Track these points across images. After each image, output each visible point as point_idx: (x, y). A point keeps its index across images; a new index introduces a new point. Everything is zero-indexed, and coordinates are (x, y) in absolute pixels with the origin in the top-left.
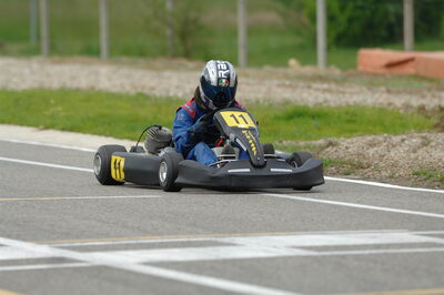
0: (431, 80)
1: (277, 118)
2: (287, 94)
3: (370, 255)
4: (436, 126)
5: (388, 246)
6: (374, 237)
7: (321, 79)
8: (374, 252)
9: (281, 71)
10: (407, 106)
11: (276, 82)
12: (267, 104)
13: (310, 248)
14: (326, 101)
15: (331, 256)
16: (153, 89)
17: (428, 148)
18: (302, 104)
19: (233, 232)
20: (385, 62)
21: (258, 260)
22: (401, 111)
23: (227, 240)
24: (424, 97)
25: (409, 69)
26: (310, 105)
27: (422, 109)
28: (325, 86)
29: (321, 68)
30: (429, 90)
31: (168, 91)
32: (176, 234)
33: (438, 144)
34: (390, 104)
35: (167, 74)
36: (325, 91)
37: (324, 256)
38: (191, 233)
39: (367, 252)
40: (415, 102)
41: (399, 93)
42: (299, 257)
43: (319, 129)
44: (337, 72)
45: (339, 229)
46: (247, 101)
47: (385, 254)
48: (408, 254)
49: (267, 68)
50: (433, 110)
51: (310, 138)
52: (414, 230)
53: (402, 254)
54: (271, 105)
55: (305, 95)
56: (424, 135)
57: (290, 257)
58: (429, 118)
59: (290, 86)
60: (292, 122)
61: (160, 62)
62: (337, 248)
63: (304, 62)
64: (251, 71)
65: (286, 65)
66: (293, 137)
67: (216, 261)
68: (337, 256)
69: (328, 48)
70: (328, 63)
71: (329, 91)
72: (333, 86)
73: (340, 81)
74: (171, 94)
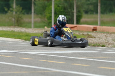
4: (88, 37)
16: (15, 30)
22: (78, 35)
25: (75, 29)
27: (83, 34)
40: (81, 34)
49: (41, 28)
58: (85, 36)
63: (48, 28)
65: (44, 28)
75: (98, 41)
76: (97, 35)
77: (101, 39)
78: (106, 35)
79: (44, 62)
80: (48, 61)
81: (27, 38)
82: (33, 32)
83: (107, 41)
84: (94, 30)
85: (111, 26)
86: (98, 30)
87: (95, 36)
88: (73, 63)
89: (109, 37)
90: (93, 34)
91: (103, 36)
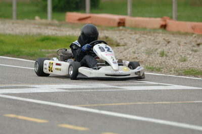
1: (37, 40)
2: (39, 31)
5: (97, 89)
7: (50, 25)
9: (32, 21)
11: (32, 26)
12: (31, 35)
13: (66, 89)
14: (56, 34)
18: (46, 35)
19: (33, 83)
23: (32, 86)
25: (89, 21)
28: (53, 28)
29: (49, 20)
36: (54, 30)
37: (72, 92)
43: (56, 45)
44: (56, 22)
46: (22, 33)
49: (26, 20)
50: (103, 38)
51: (53, 49)
54: (33, 35)
55: (46, 31)
59: (39, 27)
60: (44, 42)
62: (77, 89)
63: (41, 18)
64: (19, 21)
65: (34, 19)
66: (46, 48)
70: (52, 18)
71: (56, 30)
72: (57, 28)
73: (59, 26)
76: (123, 39)
77: (127, 50)
78: (139, 38)
79: (12, 119)
80: (20, 117)
82: (11, 32)
83: (136, 55)
84: (121, 23)
85: (150, 17)
86: (127, 24)
87: (119, 41)
88: (62, 123)
89: (143, 42)
90: (115, 37)
91: (132, 40)
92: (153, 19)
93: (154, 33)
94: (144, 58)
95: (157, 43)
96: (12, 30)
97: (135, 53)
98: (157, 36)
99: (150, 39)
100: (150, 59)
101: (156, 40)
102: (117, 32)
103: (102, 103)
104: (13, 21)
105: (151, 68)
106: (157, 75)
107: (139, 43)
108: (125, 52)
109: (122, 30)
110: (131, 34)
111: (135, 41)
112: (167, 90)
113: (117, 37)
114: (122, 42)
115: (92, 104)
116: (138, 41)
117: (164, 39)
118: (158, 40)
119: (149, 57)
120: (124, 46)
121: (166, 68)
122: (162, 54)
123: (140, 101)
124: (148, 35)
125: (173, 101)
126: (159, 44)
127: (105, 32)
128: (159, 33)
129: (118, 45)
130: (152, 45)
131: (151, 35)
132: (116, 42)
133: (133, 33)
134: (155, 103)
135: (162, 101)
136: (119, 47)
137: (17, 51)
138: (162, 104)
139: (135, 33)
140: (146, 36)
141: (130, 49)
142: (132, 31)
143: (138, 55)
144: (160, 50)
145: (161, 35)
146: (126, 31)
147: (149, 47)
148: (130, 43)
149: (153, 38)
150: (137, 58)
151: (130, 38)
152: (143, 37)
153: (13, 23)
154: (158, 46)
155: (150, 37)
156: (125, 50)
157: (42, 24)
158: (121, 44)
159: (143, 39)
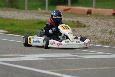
0: (75, 14)
1: (35, 24)
2: (38, 17)
3: (60, 59)
4: (77, 26)
5: (65, 57)
6: (61, 55)
8: (61, 59)
9: (36, 11)
10: (69, 21)
11: (35, 14)
13: (44, 58)
15: (50, 60)
16: (3, 16)
17: (75, 32)
18: (42, 20)
19: (24, 53)
20: (63, 9)
21: (31, 61)
22: (68, 22)
23: (23, 56)
24: (73, 18)
25: (70, 11)
26: (44, 20)
27: (73, 22)
28: (48, 15)
29: (47, 11)
30: (75, 17)
31: (7, 16)
32: (9, 54)
33: (77, 31)
34: (65, 20)
35: (7, 12)
36: (48, 17)
37: (48, 60)
38: (13, 54)
39: (59, 59)
40: (71, 20)
41: (67, 17)
42: (41, 60)
45: (52, 53)
46: (27, 19)
47: (64, 59)
48: (70, 59)
49: (33, 11)
50: (76, 22)
52: (71, 53)
53: (68, 59)
54: (34, 20)
55: (43, 18)
56: (73, 28)
57: (39, 60)
58: (75, 24)
59: (39, 15)
60: (39, 25)
61: (5, 9)
62: (51, 58)
64: (29, 11)
65: (38, 10)
67: (20, 61)
68: (51, 60)
69: (49, 5)
70: (49, 9)
74: (8, 17)
75: (85, 33)
76: (88, 22)
77: (89, 30)
78: (98, 22)
81: (10, 28)
83: (94, 33)
84: (89, 12)
87: (85, 24)
89: (101, 24)
90: (84, 21)
91: (94, 23)
92: (108, 10)
93: (108, 18)
94: (99, 35)
95: (109, 25)
96: (22, 17)
97: (94, 32)
98: (109, 20)
99: (105, 22)
100: (103, 36)
101: (108, 23)
102: (86, 18)
103: (65, 69)
104: (25, 11)
105: (102, 42)
106: (106, 47)
107: (97, 25)
108: (88, 31)
109: (89, 17)
110: (94, 19)
111: (96, 24)
112: (110, 58)
113: (85, 21)
114: (87, 25)
115: (58, 69)
116: (97, 24)
117: (113, 22)
118: (109, 23)
119: (102, 34)
120: (88, 27)
121: (112, 42)
122: (111, 33)
123: (90, 67)
124: (104, 20)
125: (113, 67)
126: (110, 25)
127: (79, 18)
128: (111, 18)
129: (85, 26)
130: (105, 26)
131: (106, 20)
132: (84, 24)
133: (95, 18)
134: (100, 68)
135: (105, 67)
136: (84, 28)
137: (21, 31)
138: (105, 69)
139: (97, 19)
140: (102, 21)
141: (91, 29)
142: (95, 17)
143: (96, 33)
144: (110, 30)
145: (112, 19)
146: (91, 17)
147: (103, 27)
148: (92, 25)
149: (107, 22)
150: (94, 35)
151: (93, 22)
152: (101, 21)
153: (24, 13)
154: (109, 27)
155: (105, 21)
156: (88, 30)
157: (42, 13)
158: (87, 26)
159: (100, 22)
